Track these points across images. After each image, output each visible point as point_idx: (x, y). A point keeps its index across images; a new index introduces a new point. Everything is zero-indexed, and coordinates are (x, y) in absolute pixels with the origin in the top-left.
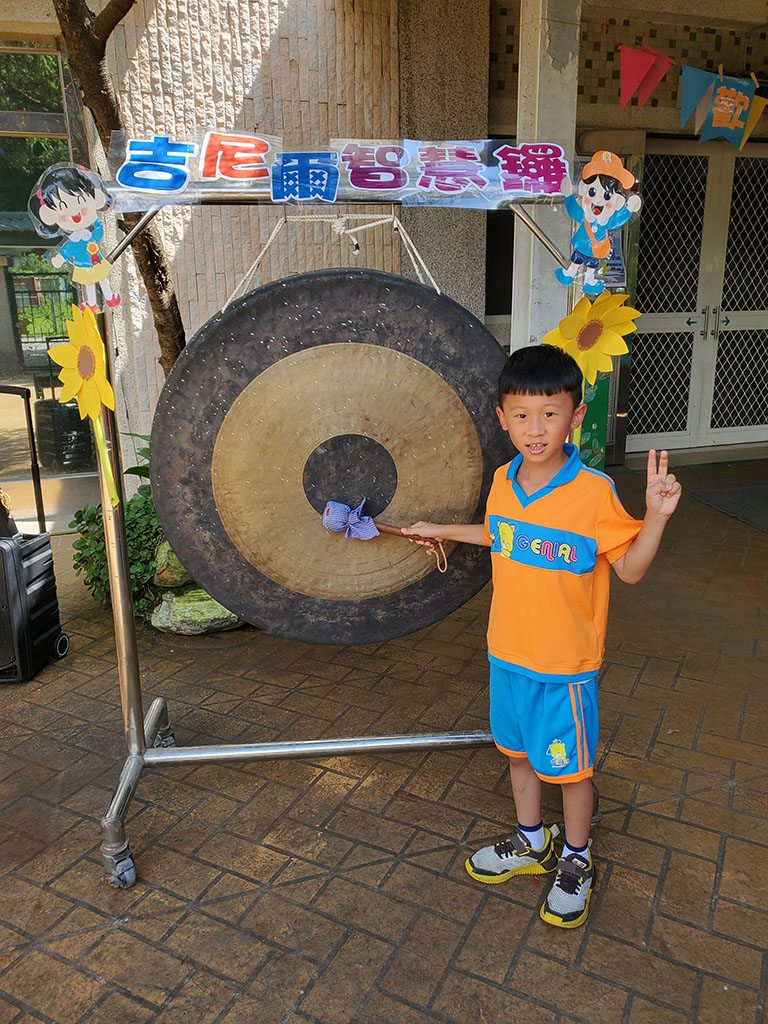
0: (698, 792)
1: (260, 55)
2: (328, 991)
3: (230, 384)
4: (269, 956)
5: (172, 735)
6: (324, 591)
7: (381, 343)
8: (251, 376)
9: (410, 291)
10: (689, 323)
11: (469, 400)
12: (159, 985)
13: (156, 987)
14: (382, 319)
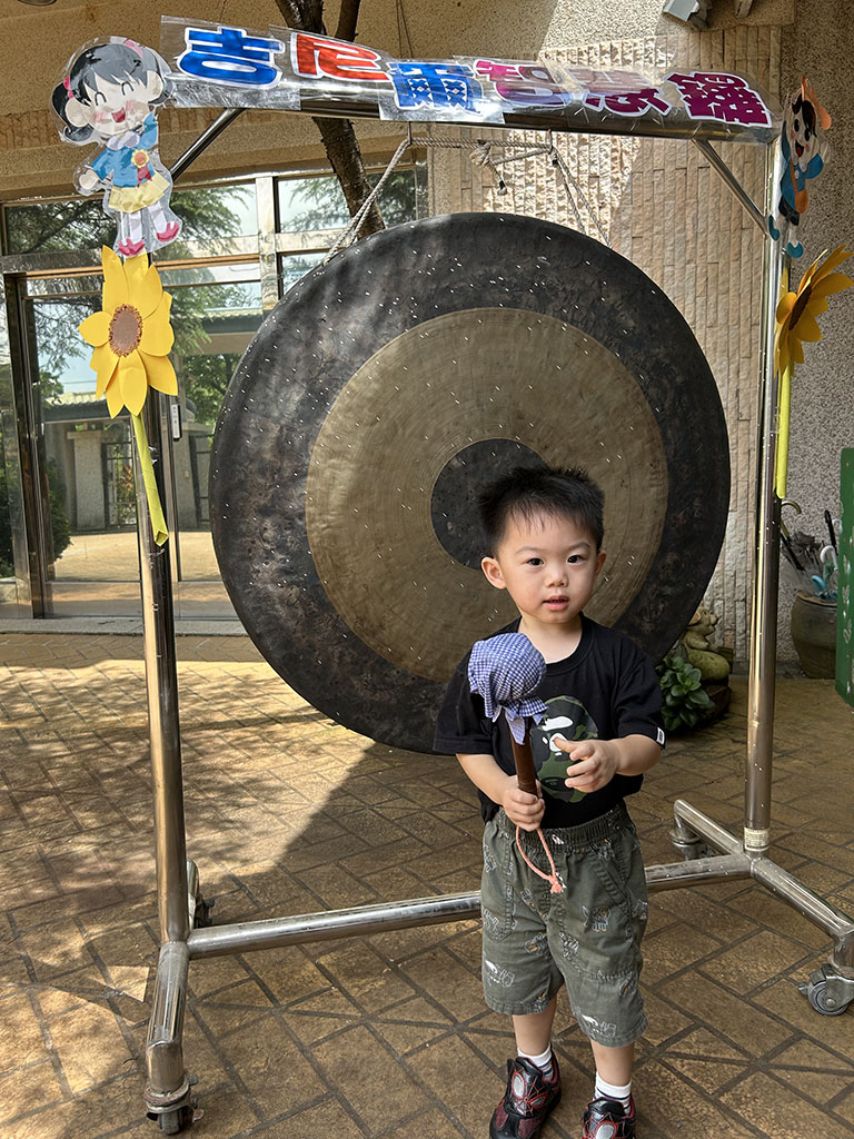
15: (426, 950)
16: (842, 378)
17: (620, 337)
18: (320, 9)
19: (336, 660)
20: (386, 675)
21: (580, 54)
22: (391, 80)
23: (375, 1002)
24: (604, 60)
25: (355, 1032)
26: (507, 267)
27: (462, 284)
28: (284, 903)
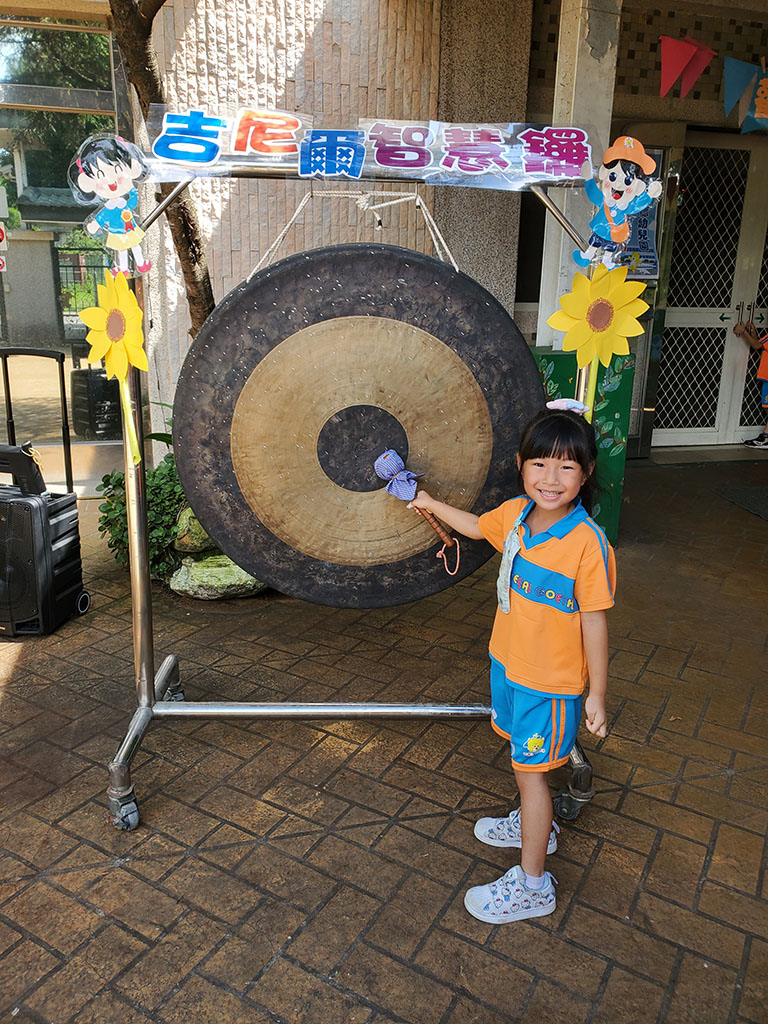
0: (695, 778)
1: (303, 39)
2: (314, 939)
3: (252, 351)
4: (261, 903)
5: (182, 692)
6: (333, 555)
7: (399, 318)
8: (272, 345)
9: (427, 267)
10: (722, 318)
11: (482, 376)
12: (155, 921)
13: (152, 923)
14: (400, 294)
15: (338, 770)
23: (327, 817)
25: (328, 841)
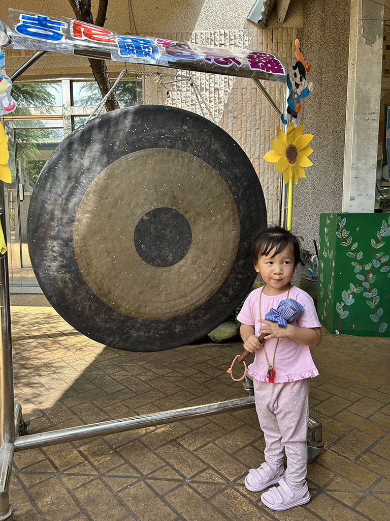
15: (130, 442)
16: (321, 182)
17: (220, 164)
18: (90, 6)
19: (87, 308)
20: (112, 315)
21: (211, 34)
22: (117, 43)
23: (105, 467)
24: (221, 38)
25: (95, 482)
26: (169, 130)
27: (149, 137)
28: (65, 421)
